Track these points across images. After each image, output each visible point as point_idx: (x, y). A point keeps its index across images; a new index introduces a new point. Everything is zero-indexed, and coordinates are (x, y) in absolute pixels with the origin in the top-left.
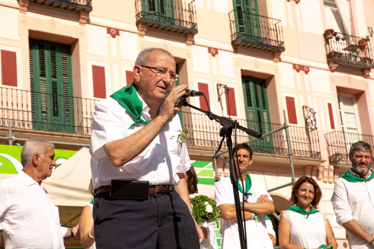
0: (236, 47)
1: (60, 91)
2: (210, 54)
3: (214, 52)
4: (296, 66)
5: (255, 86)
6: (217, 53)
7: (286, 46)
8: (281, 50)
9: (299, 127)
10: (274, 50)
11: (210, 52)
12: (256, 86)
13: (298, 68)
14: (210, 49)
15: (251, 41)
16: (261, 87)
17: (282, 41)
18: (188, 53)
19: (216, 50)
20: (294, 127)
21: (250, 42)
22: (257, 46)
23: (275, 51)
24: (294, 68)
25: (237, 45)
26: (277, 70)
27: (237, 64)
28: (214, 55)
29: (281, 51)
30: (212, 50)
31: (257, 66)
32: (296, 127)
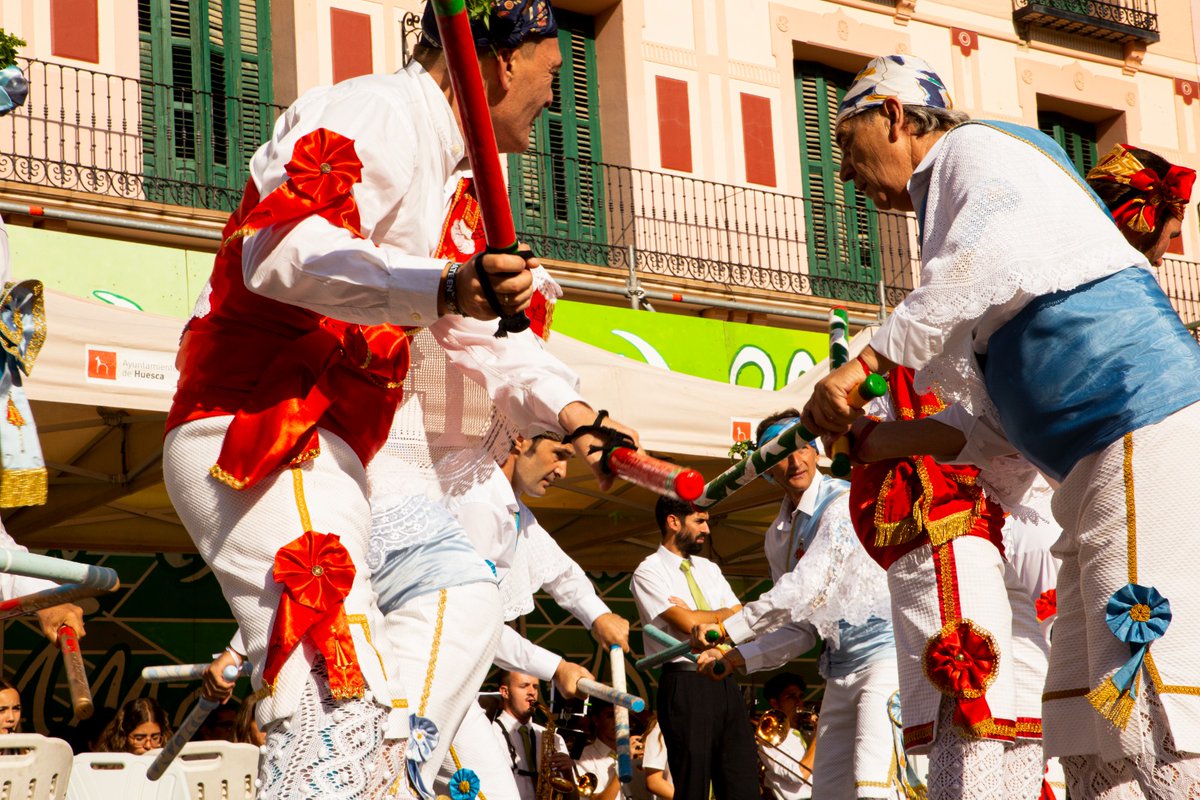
0: (1024, 28)
1: (571, 148)
2: (958, 49)
3: (968, 43)
4: (1184, 86)
5: (1067, 136)
6: (974, 45)
7: (1162, 25)
8: (1149, 39)
9: (1188, 263)
10: (1129, 38)
11: (956, 41)
12: (1070, 137)
13: (1189, 92)
14: (956, 33)
15: (1069, 10)
16: (1083, 141)
17: (1152, 11)
18: (900, 45)
19: (973, 35)
20: (1172, 261)
21: (1068, 13)
22: (1085, 25)
23: (1129, 41)
24: (1179, 91)
25: (1029, 23)
26: (1131, 97)
27: (1025, 78)
28: (966, 52)
29: (1148, 42)
30: (961, 36)
31: (1080, 86)
32: (1180, 262)
